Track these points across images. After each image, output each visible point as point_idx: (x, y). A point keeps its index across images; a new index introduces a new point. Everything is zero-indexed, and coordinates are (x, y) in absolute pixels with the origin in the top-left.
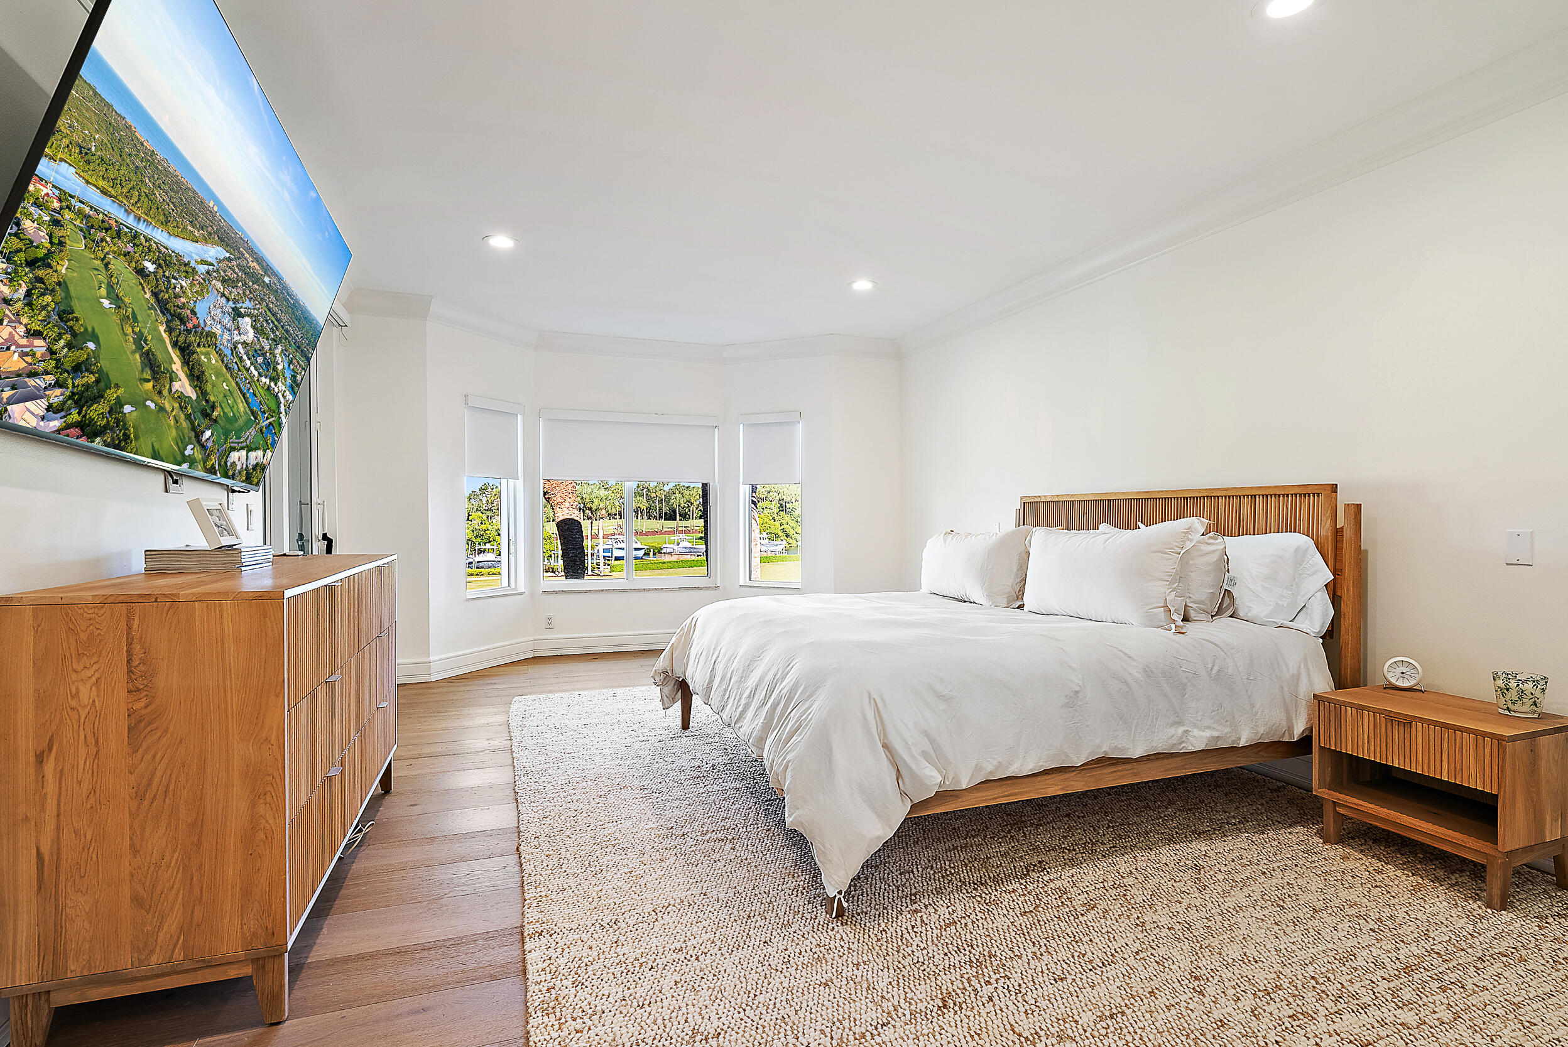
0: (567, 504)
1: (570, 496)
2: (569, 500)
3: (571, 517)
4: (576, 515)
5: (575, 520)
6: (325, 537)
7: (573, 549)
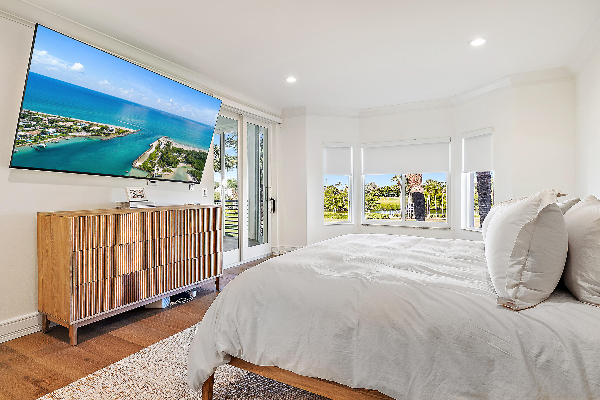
0: (416, 185)
1: (418, 181)
2: (417, 183)
3: (418, 191)
4: (420, 190)
5: (420, 193)
6: (272, 199)
7: (418, 206)
